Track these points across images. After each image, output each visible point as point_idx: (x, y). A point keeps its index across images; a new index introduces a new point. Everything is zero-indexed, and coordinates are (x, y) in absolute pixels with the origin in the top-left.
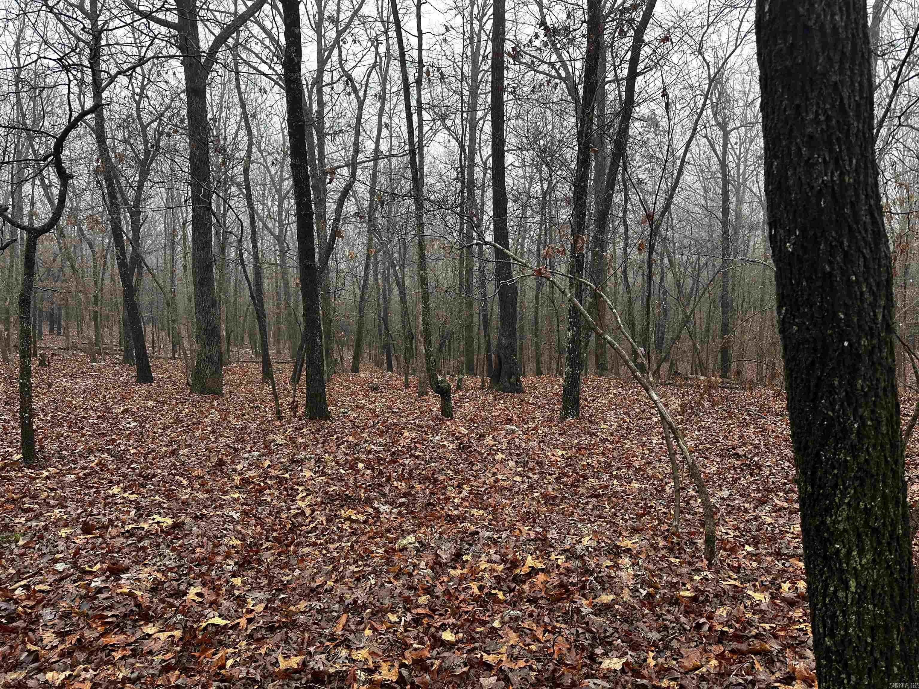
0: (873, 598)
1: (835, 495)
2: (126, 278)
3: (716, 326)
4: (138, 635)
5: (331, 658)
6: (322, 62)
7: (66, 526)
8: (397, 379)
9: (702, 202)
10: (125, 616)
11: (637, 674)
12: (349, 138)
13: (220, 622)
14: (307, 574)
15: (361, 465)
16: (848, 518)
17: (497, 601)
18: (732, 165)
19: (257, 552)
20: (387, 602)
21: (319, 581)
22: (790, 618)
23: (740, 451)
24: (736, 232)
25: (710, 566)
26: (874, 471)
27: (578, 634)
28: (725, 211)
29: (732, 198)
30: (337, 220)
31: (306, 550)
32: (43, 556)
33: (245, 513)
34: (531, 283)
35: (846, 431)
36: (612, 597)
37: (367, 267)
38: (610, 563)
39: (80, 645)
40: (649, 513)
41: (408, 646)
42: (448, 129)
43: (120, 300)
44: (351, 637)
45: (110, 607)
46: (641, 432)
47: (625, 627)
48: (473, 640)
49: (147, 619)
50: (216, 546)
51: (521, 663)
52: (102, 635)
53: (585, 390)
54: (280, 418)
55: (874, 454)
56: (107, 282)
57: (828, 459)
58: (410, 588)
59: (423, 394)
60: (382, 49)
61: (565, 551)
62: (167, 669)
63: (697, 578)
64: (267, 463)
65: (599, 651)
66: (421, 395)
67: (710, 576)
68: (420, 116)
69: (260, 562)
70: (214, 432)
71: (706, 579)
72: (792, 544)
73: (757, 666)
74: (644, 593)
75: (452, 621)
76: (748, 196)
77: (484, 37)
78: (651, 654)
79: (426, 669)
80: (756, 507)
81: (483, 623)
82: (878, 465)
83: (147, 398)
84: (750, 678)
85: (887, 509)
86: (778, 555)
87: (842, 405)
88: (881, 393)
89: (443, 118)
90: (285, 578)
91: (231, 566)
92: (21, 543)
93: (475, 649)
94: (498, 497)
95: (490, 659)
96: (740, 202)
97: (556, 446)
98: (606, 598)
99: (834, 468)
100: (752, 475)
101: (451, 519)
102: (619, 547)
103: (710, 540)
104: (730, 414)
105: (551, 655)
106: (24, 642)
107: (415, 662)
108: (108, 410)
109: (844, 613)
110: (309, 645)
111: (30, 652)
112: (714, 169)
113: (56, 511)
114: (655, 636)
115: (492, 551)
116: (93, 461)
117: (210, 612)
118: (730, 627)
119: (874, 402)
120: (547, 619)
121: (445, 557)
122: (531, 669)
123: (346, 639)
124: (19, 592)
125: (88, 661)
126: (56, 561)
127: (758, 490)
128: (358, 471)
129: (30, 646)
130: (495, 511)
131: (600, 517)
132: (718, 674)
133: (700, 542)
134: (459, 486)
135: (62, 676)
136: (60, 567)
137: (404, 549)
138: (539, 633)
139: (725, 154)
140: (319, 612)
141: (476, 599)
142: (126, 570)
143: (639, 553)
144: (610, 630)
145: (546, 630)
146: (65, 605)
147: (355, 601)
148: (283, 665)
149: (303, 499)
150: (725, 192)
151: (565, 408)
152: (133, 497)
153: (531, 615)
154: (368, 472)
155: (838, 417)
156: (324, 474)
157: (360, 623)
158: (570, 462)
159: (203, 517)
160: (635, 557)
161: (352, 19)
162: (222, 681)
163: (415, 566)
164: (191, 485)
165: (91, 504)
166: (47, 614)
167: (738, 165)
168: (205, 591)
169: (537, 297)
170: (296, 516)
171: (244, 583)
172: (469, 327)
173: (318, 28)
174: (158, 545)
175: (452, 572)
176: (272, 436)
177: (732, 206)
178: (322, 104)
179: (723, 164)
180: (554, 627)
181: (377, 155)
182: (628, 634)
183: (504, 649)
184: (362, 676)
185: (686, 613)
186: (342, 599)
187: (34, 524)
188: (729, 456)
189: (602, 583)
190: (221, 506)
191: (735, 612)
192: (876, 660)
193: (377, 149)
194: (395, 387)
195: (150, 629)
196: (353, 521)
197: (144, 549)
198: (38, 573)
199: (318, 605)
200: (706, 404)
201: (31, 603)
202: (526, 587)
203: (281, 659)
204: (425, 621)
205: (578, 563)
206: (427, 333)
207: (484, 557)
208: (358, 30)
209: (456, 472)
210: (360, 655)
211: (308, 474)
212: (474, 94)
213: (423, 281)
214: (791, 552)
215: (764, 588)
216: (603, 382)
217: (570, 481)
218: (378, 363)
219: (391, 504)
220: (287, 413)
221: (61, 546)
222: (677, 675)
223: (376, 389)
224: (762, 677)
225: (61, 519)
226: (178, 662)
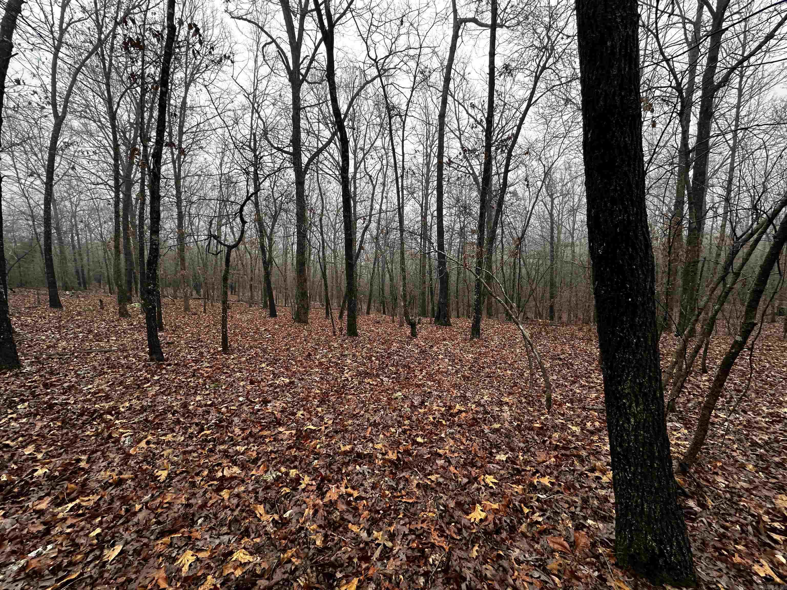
0: (644, 428)
1: (623, 375)
2: (266, 269)
3: (548, 295)
4: (276, 431)
5: (365, 447)
6: (356, 169)
7: (243, 381)
8: (389, 318)
9: (540, 233)
10: (270, 423)
11: (514, 463)
12: (368, 203)
13: (313, 428)
14: (351, 407)
15: (373, 358)
16: (630, 387)
17: (443, 425)
18: (555, 215)
19: (327, 397)
20: (390, 423)
21: (357, 411)
22: (592, 440)
23: (561, 357)
24: (557, 248)
25: (549, 412)
26: (644, 364)
27: (483, 442)
28: (552, 237)
29: (556, 232)
30: (361, 242)
31: (350, 397)
32: (233, 394)
33: (322, 378)
34: (455, 272)
35: (629, 344)
36: (499, 425)
37: (374, 264)
38: (498, 409)
39: (251, 434)
40: (516, 386)
41: (401, 444)
42: (415, 198)
43: (263, 280)
44: (374, 438)
45: (264, 418)
46: (510, 346)
47: (507, 440)
48: (431, 442)
49: (280, 425)
50: (309, 393)
51: (456, 455)
52: (260, 431)
53: (482, 326)
54: (335, 335)
55: (645, 356)
56: (257, 271)
57: (619, 357)
58: (401, 417)
59: (401, 325)
60: (384, 162)
61: (475, 402)
62: (290, 448)
63: (542, 418)
64: (330, 355)
65: (494, 451)
66: (401, 326)
67: (549, 417)
68: (403, 192)
69: (329, 401)
70: (305, 340)
71: (547, 418)
72: (591, 404)
73: (576, 462)
74: (516, 424)
75: (421, 433)
76: (563, 230)
77: (432, 155)
78: (521, 454)
79: (410, 455)
80: (571, 385)
81: (437, 435)
82: (647, 361)
83: (274, 324)
84: (572, 468)
85: (651, 383)
86: (584, 408)
87: (628, 331)
88: (648, 324)
89: (412, 193)
90: (341, 409)
91: (316, 402)
92: (223, 387)
93: (433, 446)
94: (440, 376)
95: (441, 452)
96: (559, 233)
97: (469, 352)
98: (497, 426)
99: (622, 362)
100: (568, 369)
101: (418, 386)
102: (502, 401)
103: (549, 400)
104: (556, 338)
105: (471, 451)
106: (226, 432)
107: (405, 451)
108: (258, 329)
109: (628, 435)
110: (354, 440)
111: (229, 437)
112: (546, 217)
113: (238, 374)
114: (522, 445)
115: (439, 401)
116: (253, 352)
117: (308, 423)
118: (561, 442)
119: (645, 329)
120: (467, 434)
121: (416, 403)
122: (461, 457)
123: (372, 439)
124: (224, 410)
125: (254, 442)
126: (239, 396)
127: (572, 377)
128: (372, 361)
129: (229, 434)
130: (439, 382)
131: (492, 387)
132: (555, 465)
133: (543, 400)
134: (421, 370)
135: (244, 448)
136: (241, 399)
137: (397, 398)
138: (464, 440)
139: (552, 210)
140: (358, 425)
141: (432, 423)
142: (270, 402)
143: (513, 404)
144: (500, 441)
145: (467, 440)
146: (243, 416)
147: (375, 421)
148: (343, 449)
149: (347, 373)
150: (552, 229)
151: (473, 334)
152: (271, 369)
153: (459, 432)
154: (377, 362)
155: (626, 336)
156: (356, 362)
157: (377, 431)
158: (476, 360)
159: (302, 379)
160: (510, 407)
161: (370, 148)
162: (315, 454)
163: (402, 406)
164: (296, 364)
165: (253, 371)
166: (236, 420)
167: (559, 215)
168: (305, 413)
169: (458, 280)
170: (344, 380)
171: (322, 411)
172: (423, 294)
173: (355, 153)
174: (283, 391)
175: (420, 410)
176: (332, 343)
177: (556, 235)
178: (355, 188)
179: (551, 215)
180: (471, 438)
181: (381, 211)
182: (508, 443)
183: (447, 447)
184: (380, 456)
185: (538, 435)
186: (368, 419)
187: (229, 379)
188: (556, 359)
189: (494, 419)
190: (311, 375)
191: (562, 435)
192: (645, 460)
193: (381, 208)
194: (387, 322)
195: (281, 429)
196: (371, 385)
197: (277, 392)
198: (232, 401)
199: (357, 422)
200: (543, 333)
201: (229, 415)
202: (456, 419)
203: (341, 446)
204: (408, 432)
205: (482, 409)
206: (405, 295)
207: (435, 404)
208: (373, 153)
209: (419, 364)
210: (379, 446)
211: (349, 361)
212: (427, 182)
213: (403, 270)
214: (591, 407)
215: (577, 425)
216: (491, 322)
217: (476, 369)
218: (379, 311)
219: (388, 377)
220: (338, 333)
221: (241, 390)
222: (534, 464)
223: (378, 322)
224: (578, 468)
225: (240, 377)
226: (295, 445)
